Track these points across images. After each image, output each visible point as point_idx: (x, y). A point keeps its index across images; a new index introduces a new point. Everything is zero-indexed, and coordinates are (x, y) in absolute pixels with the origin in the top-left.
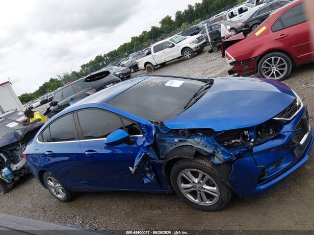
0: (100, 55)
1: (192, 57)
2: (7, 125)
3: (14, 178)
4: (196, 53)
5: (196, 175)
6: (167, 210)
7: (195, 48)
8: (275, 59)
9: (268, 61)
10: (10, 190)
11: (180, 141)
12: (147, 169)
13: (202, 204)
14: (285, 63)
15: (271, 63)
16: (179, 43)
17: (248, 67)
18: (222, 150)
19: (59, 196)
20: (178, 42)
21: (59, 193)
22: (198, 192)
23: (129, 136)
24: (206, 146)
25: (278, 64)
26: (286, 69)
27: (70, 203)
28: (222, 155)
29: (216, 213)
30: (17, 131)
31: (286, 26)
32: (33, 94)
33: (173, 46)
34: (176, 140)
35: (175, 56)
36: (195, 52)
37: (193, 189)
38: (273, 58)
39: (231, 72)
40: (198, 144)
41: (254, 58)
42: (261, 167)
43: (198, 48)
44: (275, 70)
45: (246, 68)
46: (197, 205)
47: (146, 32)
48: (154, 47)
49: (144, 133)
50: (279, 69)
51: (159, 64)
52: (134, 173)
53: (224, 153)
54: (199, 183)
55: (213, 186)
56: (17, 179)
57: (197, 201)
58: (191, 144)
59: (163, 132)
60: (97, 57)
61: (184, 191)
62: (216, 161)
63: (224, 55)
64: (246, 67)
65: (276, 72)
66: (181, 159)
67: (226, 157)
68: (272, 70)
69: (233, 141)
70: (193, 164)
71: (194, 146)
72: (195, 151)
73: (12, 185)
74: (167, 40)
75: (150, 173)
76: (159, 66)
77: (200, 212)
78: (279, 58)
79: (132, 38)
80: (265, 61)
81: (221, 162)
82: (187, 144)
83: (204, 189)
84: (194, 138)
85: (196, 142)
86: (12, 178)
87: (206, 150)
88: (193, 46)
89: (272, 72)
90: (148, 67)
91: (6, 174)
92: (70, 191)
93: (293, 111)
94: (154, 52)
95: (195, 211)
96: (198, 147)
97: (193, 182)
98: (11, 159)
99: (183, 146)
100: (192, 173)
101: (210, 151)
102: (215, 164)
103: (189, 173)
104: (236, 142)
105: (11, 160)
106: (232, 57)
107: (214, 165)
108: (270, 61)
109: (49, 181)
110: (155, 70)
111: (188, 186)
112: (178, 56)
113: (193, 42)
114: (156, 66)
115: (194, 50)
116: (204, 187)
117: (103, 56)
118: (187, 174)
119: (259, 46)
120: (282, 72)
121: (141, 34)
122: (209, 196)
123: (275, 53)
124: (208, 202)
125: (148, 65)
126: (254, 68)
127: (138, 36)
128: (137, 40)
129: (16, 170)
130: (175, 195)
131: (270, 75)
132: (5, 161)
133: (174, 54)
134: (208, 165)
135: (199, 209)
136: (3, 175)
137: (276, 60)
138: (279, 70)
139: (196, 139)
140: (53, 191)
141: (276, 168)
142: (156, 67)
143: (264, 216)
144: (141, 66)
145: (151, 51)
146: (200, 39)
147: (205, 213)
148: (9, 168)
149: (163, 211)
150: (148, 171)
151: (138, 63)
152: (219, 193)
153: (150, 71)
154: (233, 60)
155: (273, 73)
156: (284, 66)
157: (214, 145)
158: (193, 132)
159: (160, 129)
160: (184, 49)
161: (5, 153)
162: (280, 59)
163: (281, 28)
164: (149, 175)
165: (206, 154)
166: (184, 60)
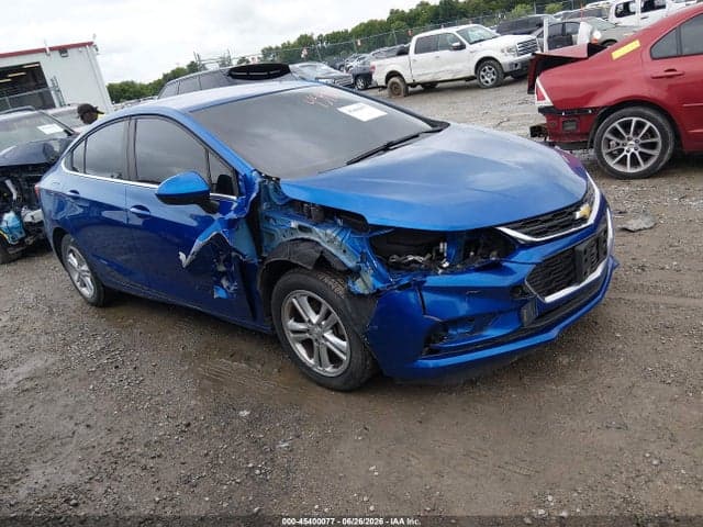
0: (309, 35)
1: (498, 84)
2: (40, 128)
3: (26, 237)
4: (509, 78)
5: (316, 307)
6: (259, 366)
7: (511, 64)
8: (638, 122)
9: (622, 124)
10: (14, 261)
11: (301, 228)
12: (222, 268)
13: (318, 369)
14: (658, 139)
15: (628, 132)
16: (477, 45)
17: (574, 127)
18: (374, 268)
19: (84, 290)
20: (476, 42)
21: (85, 286)
22: (315, 344)
23: (207, 192)
24: (344, 251)
25: (643, 138)
26: (656, 153)
27: (100, 310)
28: (371, 279)
29: (339, 394)
30: (52, 143)
31: (686, 51)
32: (147, 86)
33: (462, 47)
34: (294, 224)
35: (460, 71)
36: (506, 74)
37: (307, 335)
38: (635, 119)
39: (536, 132)
40: (331, 242)
41: (591, 108)
42: (433, 320)
43: (516, 65)
44: (632, 150)
45: (569, 128)
46: (309, 369)
47: (427, 4)
48: (418, 39)
49: (240, 194)
50: (640, 149)
51: (418, 84)
52: (187, 267)
53: (377, 275)
54: (319, 324)
55: (343, 338)
56: (31, 242)
57: (312, 361)
58: (317, 239)
59: (275, 200)
60: (301, 36)
61: (292, 335)
62: (359, 286)
63: (531, 89)
64: (571, 127)
65: (633, 155)
66: (296, 266)
67: (379, 285)
68: (626, 148)
69: (411, 258)
70: (312, 281)
71: (322, 244)
72: (318, 255)
73: (18, 250)
74: (453, 30)
75: (228, 279)
76: (419, 87)
77: (313, 385)
78: (649, 124)
79: (392, 12)
80: (616, 124)
81: (366, 292)
82: (312, 238)
83: (327, 340)
84: (328, 227)
85: (328, 238)
86: (20, 236)
87: (343, 258)
88: (506, 59)
89: (625, 153)
90: (393, 83)
91: (10, 225)
92: (103, 286)
93: (555, 226)
94: (416, 52)
95: (304, 381)
96: (329, 248)
97: (310, 321)
98: (26, 196)
99: (303, 240)
100: (311, 300)
101: (351, 264)
102: (352, 293)
103: (305, 299)
104: (414, 261)
105: (24, 199)
106: (546, 96)
107: (350, 294)
108: (626, 126)
109: (71, 255)
110: (408, 94)
111: (301, 326)
112: (468, 75)
113: (509, 50)
114: (414, 85)
115: (507, 69)
116: (325, 335)
117: (315, 37)
118: (300, 301)
119: (610, 85)
120: (646, 157)
121: (414, 7)
122: (334, 359)
123: (641, 110)
124: (328, 369)
125: (393, 79)
126: (587, 134)
127: (407, 11)
128: (402, 20)
129: (30, 223)
130: (276, 341)
131: (618, 159)
132: (15, 197)
133: (459, 66)
134: (340, 290)
135: (310, 379)
136: (4, 225)
137: (640, 125)
138: (640, 153)
139: (329, 231)
140: (76, 278)
141: (472, 332)
142: (410, 89)
143: (418, 424)
144: (379, 78)
145: (408, 49)
146: (526, 48)
147: (319, 389)
148: (18, 214)
149: (249, 365)
150: (224, 274)
151: (374, 68)
152: (349, 354)
153: (394, 94)
154: (547, 102)
155: (626, 156)
156: (653, 146)
157: (362, 253)
158: (329, 215)
159: (271, 192)
160: (484, 62)
161: (14, 182)
162: (650, 127)
163: (674, 52)
164: (225, 283)
165: (339, 267)
166: (478, 87)
